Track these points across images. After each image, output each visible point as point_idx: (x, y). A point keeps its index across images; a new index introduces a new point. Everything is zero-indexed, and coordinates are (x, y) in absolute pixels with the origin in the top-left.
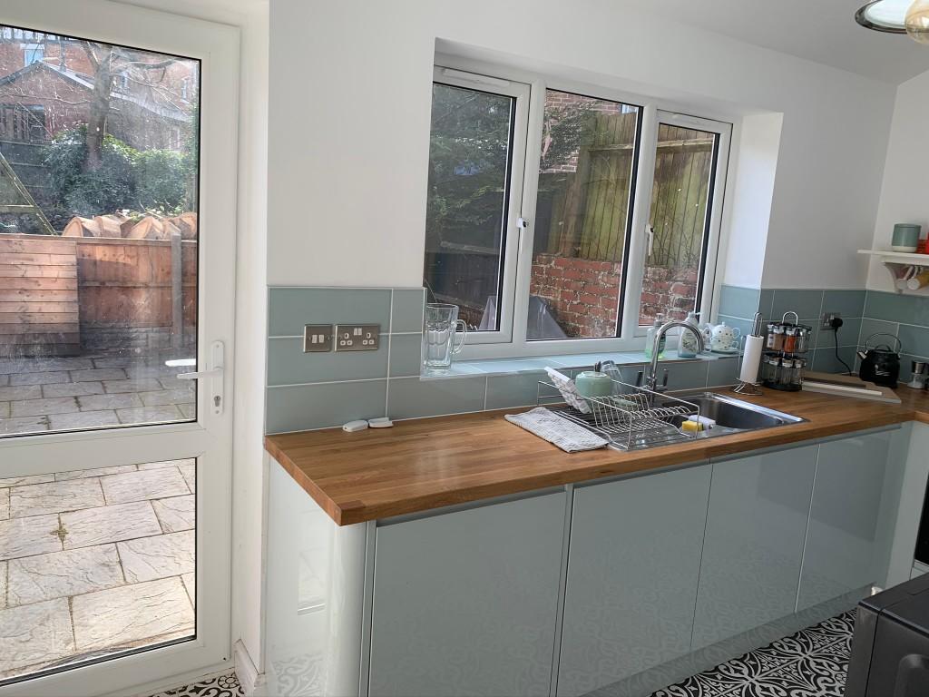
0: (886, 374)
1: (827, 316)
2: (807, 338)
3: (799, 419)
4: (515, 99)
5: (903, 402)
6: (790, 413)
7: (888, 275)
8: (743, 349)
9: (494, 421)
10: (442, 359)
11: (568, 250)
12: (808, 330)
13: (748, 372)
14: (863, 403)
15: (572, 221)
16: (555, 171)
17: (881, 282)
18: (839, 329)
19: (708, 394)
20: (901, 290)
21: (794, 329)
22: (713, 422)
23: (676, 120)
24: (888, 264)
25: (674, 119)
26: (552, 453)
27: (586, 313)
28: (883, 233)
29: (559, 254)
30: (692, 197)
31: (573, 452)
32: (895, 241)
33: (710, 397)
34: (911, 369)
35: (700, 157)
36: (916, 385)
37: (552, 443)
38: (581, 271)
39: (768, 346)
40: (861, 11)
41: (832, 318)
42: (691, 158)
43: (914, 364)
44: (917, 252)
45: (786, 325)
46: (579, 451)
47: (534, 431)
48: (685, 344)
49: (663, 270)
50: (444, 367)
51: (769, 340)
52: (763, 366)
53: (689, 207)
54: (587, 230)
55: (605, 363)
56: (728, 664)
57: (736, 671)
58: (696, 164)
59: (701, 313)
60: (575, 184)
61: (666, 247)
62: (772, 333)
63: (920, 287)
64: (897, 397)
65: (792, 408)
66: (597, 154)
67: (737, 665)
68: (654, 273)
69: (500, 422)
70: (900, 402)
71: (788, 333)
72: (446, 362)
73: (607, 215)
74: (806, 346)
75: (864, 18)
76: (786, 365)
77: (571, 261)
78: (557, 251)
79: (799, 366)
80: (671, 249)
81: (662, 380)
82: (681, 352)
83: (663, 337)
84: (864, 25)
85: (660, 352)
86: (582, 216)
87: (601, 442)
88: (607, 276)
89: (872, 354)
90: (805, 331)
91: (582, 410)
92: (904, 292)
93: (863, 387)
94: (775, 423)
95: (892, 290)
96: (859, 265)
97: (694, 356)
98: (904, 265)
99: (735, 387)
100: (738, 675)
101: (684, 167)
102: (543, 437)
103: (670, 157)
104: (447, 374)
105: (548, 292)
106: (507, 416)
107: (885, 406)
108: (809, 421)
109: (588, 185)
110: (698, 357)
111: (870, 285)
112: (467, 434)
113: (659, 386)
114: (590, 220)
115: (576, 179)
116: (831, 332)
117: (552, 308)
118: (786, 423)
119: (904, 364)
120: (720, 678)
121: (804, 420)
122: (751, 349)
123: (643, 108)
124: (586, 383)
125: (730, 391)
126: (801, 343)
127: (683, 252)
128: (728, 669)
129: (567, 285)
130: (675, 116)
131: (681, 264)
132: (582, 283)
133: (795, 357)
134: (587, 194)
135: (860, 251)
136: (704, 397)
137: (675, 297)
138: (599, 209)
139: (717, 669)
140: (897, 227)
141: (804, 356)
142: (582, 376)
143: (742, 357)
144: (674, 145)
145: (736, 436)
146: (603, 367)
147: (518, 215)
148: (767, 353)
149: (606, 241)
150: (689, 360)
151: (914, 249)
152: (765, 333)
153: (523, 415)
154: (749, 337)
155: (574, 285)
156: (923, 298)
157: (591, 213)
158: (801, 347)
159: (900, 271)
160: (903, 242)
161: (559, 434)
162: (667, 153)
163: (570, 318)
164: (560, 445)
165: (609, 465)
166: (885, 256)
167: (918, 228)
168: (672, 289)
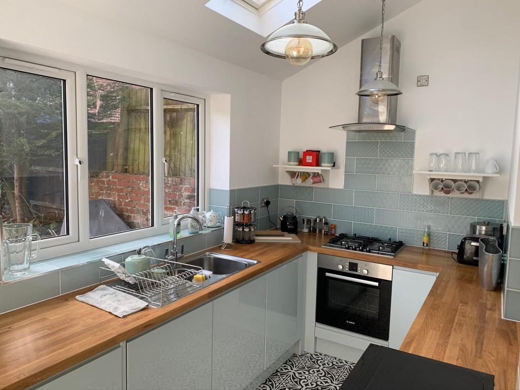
0: (292, 227)
1: (263, 200)
2: (255, 214)
3: (255, 262)
4: (64, 81)
5: (302, 242)
6: (251, 259)
7: (288, 177)
8: (224, 223)
9: (68, 303)
10: (22, 263)
11: (120, 168)
12: (255, 210)
13: (228, 238)
14: (284, 245)
15: (121, 151)
16: (104, 121)
17: (285, 181)
18: (269, 206)
19: (207, 253)
20: (294, 184)
21: (248, 210)
22: (211, 272)
23: (173, 96)
24: (287, 171)
25: (172, 96)
26: (110, 321)
27: (135, 207)
28: (283, 156)
29: (114, 171)
30: (189, 136)
31: (124, 317)
32: (289, 160)
33: (209, 255)
34: (302, 223)
35: (191, 115)
36: (306, 230)
37: (110, 313)
38: (129, 182)
39: (236, 220)
40: (263, 45)
41: (265, 201)
42: (186, 115)
43: (304, 220)
44: (299, 165)
45: (244, 208)
46: (129, 315)
47: (97, 306)
48: (192, 226)
49: (177, 179)
50: (25, 269)
51: (237, 218)
52: (235, 232)
53: (188, 142)
54: (130, 157)
55: (144, 248)
56: (281, 367)
57: (286, 369)
58: (189, 118)
59: (199, 207)
60: (120, 129)
61: (178, 166)
62: (238, 213)
63: (303, 182)
64: (299, 239)
65: (251, 255)
66: (131, 111)
67: (285, 366)
68: (172, 181)
69: (71, 303)
70: (300, 242)
71: (245, 212)
72: (25, 265)
73: (142, 147)
74: (255, 218)
75: (265, 49)
76: (246, 230)
77: (122, 176)
78: (113, 170)
79: (253, 230)
80: (181, 166)
81: (180, 251)
82: (190, 231)
83: (179, 224)
84: (266, 53)
85: (178, 233)
86: (126, 149)
87: (143, 304)
88: (145, 184)
89: (285, 217)
90: (253, 210)
91: (130, 282)
92: (296, 185)
93: (283, 236)
94: (244, 266)
95: (289, 183)
96: (274, 172)
97: (198, 232)
98: (294, 172)
99: (221, 246)
100: (287, 371)
101: (183, 120)
102: (103, 309)
103: (174, 114)
104: (27, 275)
105: (109, 195)
106: (77, 297)
107: (294, 245)
108: (260, 262)
109: (128, 131)
110: (200, 232)
111: (280, 182)
112: (44, 319)
113: (179, 255)
114: (132, 150)
115: (120, 126)
116: (266, 208)
117: (113, 206)
118: (250, 265)
119: (299, 221)
120: (279, 375)
121: (259, 262)
122: (228, 223)
123: (152, 89)
124: (132, 264)
125: (218, 249)
126: (252, 216)
127: (187, 169)
128: (282, 370)
129: (121, 190)
130: (173, 94)
131: (187, 175)
132: (130, 189)
133: (250, 225)
134: (128, 135)
135: (274, 166)
136: (205, 255)
137: (186, 194)
138: (136, 143)
139: (277, 371)
140: (289, 153)
141: (254, 224)
142: (129, 259)
143: (223, 228)
144: (175, 108)
145: (224, 280)
146: (143, 251)
147: (75, 156)
148: (236, 224)
149: (143, 163)
150: (195, 235)
151: (297, 163)
152: (234, 214)
153: (90, 294)
154: (226, 217)
155: (125, 190)
156: (304, 187)
157: (132, 146)
158: (253, 220)
159: (293, 174)
160: (292, 160)
161: (115, 304)
162: (173, 112)
163: (125, 210)
164: (116, 314)
165: (149, 321)
166: (286, 168)
167: (299, 153)
168: (183, 189)
